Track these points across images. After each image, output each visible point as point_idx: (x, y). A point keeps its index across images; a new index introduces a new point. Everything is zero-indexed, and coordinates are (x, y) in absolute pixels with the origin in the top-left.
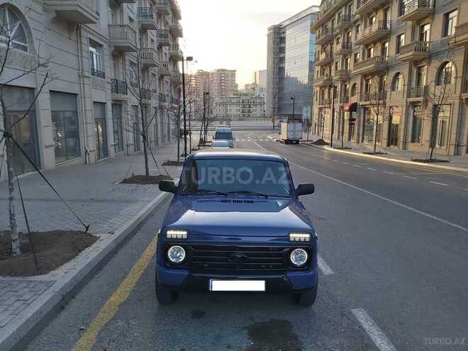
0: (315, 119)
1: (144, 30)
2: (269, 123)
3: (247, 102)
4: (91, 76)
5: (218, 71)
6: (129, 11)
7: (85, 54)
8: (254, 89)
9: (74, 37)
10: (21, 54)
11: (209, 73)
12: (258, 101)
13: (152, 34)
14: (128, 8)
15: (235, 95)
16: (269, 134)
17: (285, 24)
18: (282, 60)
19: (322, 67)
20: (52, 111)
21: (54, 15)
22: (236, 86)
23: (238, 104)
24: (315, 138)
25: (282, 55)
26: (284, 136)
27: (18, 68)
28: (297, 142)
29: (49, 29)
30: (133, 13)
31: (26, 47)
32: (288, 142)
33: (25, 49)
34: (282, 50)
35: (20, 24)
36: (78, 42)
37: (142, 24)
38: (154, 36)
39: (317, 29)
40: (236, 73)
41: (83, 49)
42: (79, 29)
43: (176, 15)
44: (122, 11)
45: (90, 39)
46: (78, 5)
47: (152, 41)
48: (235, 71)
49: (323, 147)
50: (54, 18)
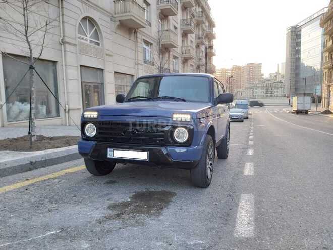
0: (325, 95)
1: (185, 35)
2: (286, 101)
3: (270, 87)
4: (143, 63)
5: (248, 64)
6: (174, 22)
7: (140, 49)
8: (276, 76)
9: (132, 38)
10: (94, 47)
11: (241, 67)
12: (279, 85)
13: (192, 37)
14: (173, 19)
15: (260, 81)
16: (283, 108)
17: (300, 25)
18: (298, 52)
19: (330, 53)
20: (115, 85)
21: (118, 23)
22: (262, 75)
23: (262, 88)
24: (323, 110)
25: (298, 48)
26: (295, 108)
27: (92, 55)
28: (306, 112)
29: (116, 33)
30: (177, 23)
31: (99, 44)
32: (298, 112)
33: (98, 44)
34: (298, 44)
35: (96, 29)
36: (136, 42)
37: (184, 31)
38: (193, 38)
39: (325, 23)
40: (262, 65)
41: (138, 46)
42: (135, 32)
43: (212, 25)
44: (168, 21)
45: (144, 40)
46: (132, 16)
47: (192, 42)
48: (261, 64)
49: (328, 115)
50: (118, 26)
